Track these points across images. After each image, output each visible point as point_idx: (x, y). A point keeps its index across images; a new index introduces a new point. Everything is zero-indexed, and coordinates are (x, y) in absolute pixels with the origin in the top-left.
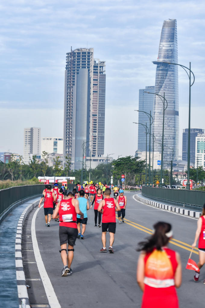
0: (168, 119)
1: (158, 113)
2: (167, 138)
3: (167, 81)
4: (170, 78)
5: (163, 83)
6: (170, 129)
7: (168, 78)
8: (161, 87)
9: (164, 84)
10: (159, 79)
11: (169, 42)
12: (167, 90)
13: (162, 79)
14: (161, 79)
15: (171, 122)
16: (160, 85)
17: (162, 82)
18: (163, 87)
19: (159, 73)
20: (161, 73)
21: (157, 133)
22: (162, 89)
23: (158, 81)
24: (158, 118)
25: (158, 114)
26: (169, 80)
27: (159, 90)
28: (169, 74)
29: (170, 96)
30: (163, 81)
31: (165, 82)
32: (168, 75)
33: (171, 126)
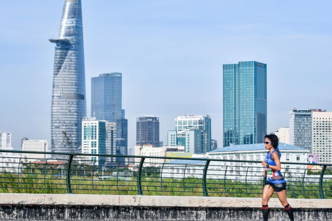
0: (69, 103)
1: (57, 96)
2: (68, 125)
3: (67, 61)
4: (71, 57)
5: (63, 63)
6: (70, 115)
7: (69, 58)
8: (60, 68)
9: (63, 65)
10: (58, 59)
11: (72, 18)
12: (67, 71)
13: (62, 59)
14: (59, 59)
15: (72, 107)
16: (59, 66)
17: (61, 62)
18: (62, 68)
19: (57, 53)
20: (60, 53)
21: (56, 119)
22: (61, 70)
23: (57, 61)
24: (57, 103)
25: (57, 98)
26: (69, 60)
27: (58, 71)
28: (70, 53)
29: (71, 77)
30: (63, 61)
31: (64, 63)
32: (68, 54)
33: (72, 111)
